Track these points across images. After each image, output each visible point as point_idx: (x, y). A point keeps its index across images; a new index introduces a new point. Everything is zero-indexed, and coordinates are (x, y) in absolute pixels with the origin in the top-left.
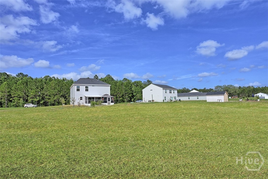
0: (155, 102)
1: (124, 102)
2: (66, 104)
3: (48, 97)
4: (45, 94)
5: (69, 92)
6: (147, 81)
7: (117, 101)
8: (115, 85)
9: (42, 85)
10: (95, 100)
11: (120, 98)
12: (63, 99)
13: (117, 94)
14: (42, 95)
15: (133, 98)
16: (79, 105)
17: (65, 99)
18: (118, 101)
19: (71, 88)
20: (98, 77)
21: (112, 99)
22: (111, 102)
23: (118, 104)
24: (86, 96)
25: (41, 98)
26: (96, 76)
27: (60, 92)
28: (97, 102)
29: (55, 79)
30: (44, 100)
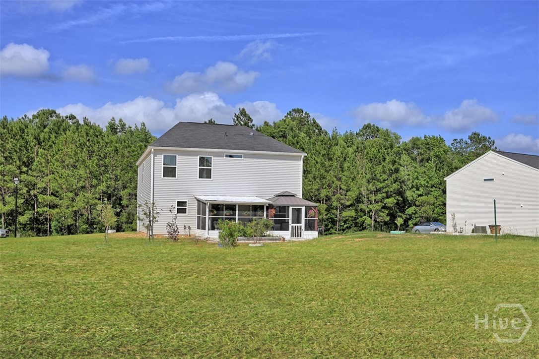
0: (507, 237)
1: (362, 227)
2: (119, 229)
3: (49, 198)
4: (39, 186)
5: (133, 180)
6: (470, 138)
7: (330, 225)
8: (324, 155)
9: (27, 150)
10: (237, 217)
11: (342, 210)
12: (109, 207)
13: (330, 194)
14: (25, 190)
15: (403, 212)
16: (173, 236)
17: (118, 210)
18: (334, 222)
19: (142, 161)
20: (250, 119)
21: (312, 212)
22: (303, 228)
23: (334, 237)
24: (203, 198)
25: (21, 201)
26: (243, 113)
27: (96, 178)
28: (245, 225)
29: (77, 123)
30: (34, 209)
